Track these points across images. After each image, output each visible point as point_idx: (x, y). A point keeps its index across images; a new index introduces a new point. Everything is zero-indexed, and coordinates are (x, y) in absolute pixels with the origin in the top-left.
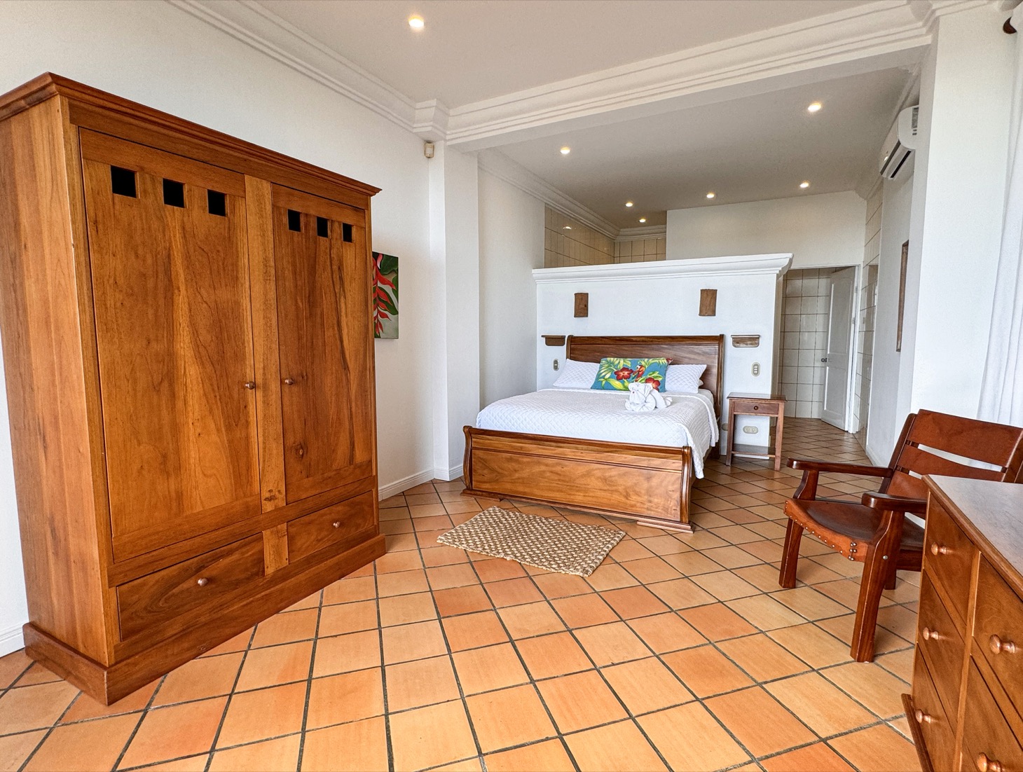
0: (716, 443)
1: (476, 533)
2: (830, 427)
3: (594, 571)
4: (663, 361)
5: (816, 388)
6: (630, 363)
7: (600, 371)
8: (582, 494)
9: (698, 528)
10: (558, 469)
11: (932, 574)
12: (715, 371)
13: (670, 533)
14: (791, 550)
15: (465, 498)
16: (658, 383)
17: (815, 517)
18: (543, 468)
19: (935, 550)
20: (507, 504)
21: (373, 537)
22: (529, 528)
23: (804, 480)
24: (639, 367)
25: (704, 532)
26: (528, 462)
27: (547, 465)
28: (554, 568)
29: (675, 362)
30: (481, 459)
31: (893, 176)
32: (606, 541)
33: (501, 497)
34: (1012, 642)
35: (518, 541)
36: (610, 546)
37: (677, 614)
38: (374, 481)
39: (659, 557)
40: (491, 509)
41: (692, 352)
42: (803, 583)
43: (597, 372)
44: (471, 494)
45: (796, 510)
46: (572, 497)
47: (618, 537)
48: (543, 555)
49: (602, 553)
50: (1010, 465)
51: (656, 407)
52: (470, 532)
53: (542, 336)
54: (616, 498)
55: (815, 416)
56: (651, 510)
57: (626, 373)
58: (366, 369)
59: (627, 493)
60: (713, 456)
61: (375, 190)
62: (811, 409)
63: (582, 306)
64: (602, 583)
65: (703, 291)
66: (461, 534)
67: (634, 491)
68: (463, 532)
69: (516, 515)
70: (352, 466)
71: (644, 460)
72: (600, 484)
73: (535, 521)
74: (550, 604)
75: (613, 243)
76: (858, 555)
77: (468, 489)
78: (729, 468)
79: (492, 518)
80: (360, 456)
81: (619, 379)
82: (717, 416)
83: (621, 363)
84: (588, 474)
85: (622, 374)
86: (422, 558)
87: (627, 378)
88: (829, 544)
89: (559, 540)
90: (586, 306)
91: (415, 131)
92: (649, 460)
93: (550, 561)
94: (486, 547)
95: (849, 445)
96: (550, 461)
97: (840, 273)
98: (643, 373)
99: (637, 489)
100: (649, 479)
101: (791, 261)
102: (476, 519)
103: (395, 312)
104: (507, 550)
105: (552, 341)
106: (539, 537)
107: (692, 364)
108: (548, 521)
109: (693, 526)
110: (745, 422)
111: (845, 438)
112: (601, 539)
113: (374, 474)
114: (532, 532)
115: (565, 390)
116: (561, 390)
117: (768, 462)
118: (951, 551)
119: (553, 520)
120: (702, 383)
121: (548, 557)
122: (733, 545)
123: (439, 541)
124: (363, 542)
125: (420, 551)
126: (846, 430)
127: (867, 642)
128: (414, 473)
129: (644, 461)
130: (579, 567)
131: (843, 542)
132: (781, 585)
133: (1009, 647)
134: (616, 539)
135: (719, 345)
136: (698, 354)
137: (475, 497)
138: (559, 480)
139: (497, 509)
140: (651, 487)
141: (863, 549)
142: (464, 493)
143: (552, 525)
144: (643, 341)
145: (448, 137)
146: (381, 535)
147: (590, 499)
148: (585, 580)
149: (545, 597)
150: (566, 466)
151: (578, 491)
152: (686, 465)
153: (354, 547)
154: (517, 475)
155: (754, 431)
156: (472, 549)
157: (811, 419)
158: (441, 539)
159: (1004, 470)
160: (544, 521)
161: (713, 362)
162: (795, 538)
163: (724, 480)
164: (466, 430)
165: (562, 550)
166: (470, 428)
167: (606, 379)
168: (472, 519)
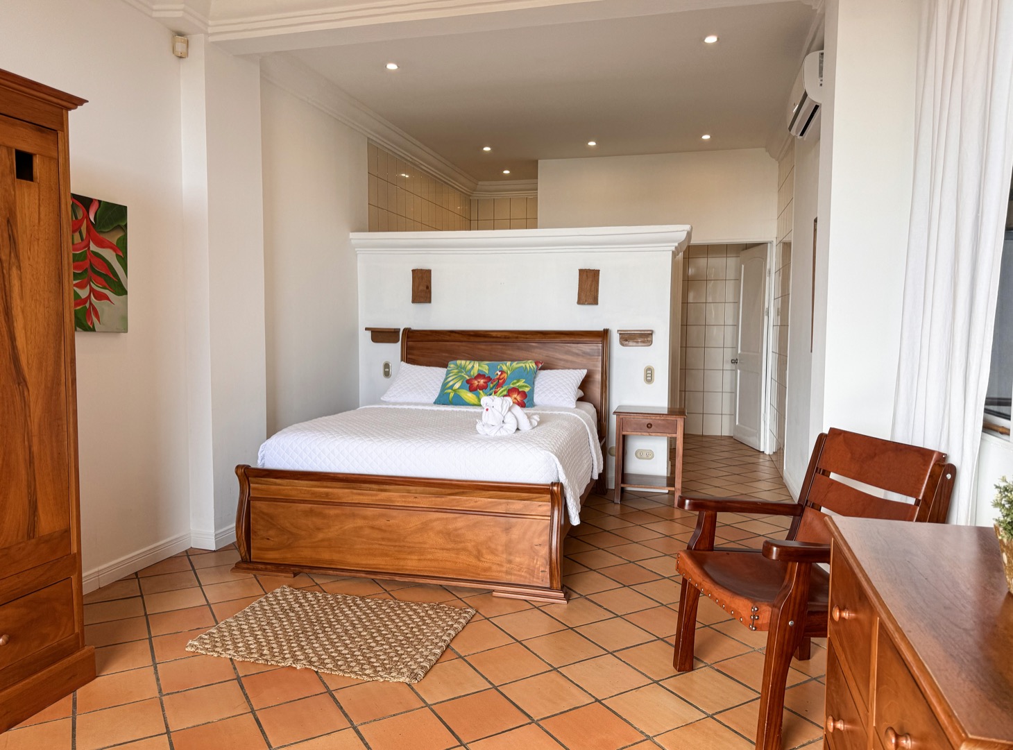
0: (600, 475)
1: (252, 630)
2: (740, 446)
3: (426, 674)
4: (531, 365)
5: (727, 397)
6: (487, 367)
7: (446, 379)
8: (416, 557)
9: (575, 596)
10: (381, 522)
11: (836, 644)
12: (598, 377)
13: (537, 605)
14: (686, 619)
15: (241, 575)
16: (524, 395)
17: (711, 573)
18: (360, 522)
19: (836, 615)
20: (303, 581)
21: (72, 653)
22: (335, 615)
23: (699, 524)
24: (499, 373)
25: (581, 600)
26: (337, 516)
27: (365, 518)
28: (368, 675)
29: (546, 366)
30: (263, 513)
31: (802, 134)
32: (448, 625)
33: (296, 570)
34: (908, 734)
35: (317, 638)
36: (453, 633)
37: (539, 725)
38: (75, 562)
39: (520, 642)
40: (278, 590)
41: (568, 352)
42: (703, 662)
43: (442, 381)
44: (248, 569)
45: (689, 565)
46: (402, 563)
47: (465, 618)
48: (353, 655)
49: (440, 644)
50: (924, 496)
51: (518, 429)
52: (241, 630)
53: (367, 329)
54: (465, 559)
55: (726, 433)
56: (511, 574)
57: (482, 381)
58: (59, 384)
59: (479, 552)
60: (596, 493)
61: (76, 102)
62: (720, 425)
63: (422, 288)
64: (435, 691)
65: (581, 271)
66: (226, 634)
67: (489, 548)
68: (230, 631)
69: (316, 597)
70: (33, 541)
71: (500, 504)
72: (440, 541)
73: (345, 603)
74: (358, 732)
75: (469, 201)
76: (760, 622)
77: (244, 561)
78: (618, 507)
79: (278, 604)
80: (47, 524)
81: (472, 389)
82: (601, 438)
83: (476, 367)
84: (424, 528)
85: (476, 383)
86: (158, 679)
87: (483, 388)
88: (728, 609)
89: (379, 631)
90: (428, 288)
91: (155, 14)
92: (508, 504)
93: (363, 664)
94: (265, 652)
95: (765, 470)
96: (369, 512)
97: (750, 250)
98: (504, 382)
99: (493, 546)
100: (507, 529)
101: (689, 234)
102: (253, 609)
103: (121, 290)
104: (297, 653)
105: (381, 335)
106: (349, 628)
107: (569, 369)
108: (365, 603)
109: (568, 591)
110: (637, 444)
111: (761, 460)
112: (440, 622)
113: (74, 549)
114: (338, 621)
115: (397, 407)
116: (391, 406)
117: (667, 496)
118: (853, 615)
119: (372, 600)
120: (581, 393)
121: (360, 658)
122: (618, 616)
123: (189, 649)
124: (54, 662)
125: (156, 668)
126: (761, 450)
127: (774, 736)
128: (157, 540)
129: (502, 505)
130: (405, 670)
131: (743, 606)
132: (676, 668)
133: (904, 742)
134: (461, 620)
135: (603, 344)
136: (578, 355)
137: (254, 572)
138: (383, 539)
139: (288, 590)
140: (510, 541)
141: (766, 613)
142: (237, 567)
143: (370, 608)
144: (505, 337)
145: (210, 30)
146: (86, 648)
147: (429, 563)
148: (412, 689)
149: (351, 721)
150: (394, 518)
151: (410, 553)
152: (556, 508)
153: (35, 672)
154: (321, 536)
155: (649, 455)
156: (242, 656)
157: (722, 438)
158: (192, 646)
159: (917, 503)
160: (359, 602)
161: (596, 367)
162: (690, 603)
163: (612, 523)
164: (242, 471)
165: (382, 645)
166: (246, 468)
167: (455, 391)
168: (247, 609)
